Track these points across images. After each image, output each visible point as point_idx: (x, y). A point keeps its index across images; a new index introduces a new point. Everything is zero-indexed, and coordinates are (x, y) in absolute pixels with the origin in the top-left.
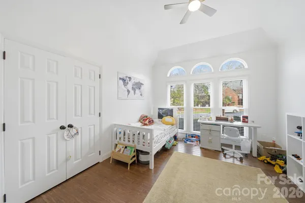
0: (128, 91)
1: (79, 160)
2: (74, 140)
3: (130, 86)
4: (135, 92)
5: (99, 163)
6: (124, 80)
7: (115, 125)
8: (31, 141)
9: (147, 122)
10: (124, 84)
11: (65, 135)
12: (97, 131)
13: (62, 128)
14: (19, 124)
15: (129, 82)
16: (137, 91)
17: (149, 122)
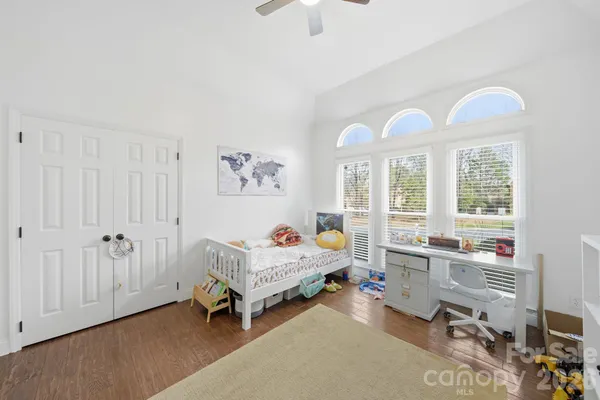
0: (244, 180)
1: (136, 293)
2: (127, 259)
3: (247, 170)
4: (259, 182)
5: (176, 302)
6: (231, 160)
7: (208, 240)
8: (57, 254)
9: (283, 239)
10: (232, 167)
11: (111, 249)
12: (173, 249)
13: (107, 239)
14: (42, 230)
15: (244, 163)
16: (266, 179)
17: (288, 239)
